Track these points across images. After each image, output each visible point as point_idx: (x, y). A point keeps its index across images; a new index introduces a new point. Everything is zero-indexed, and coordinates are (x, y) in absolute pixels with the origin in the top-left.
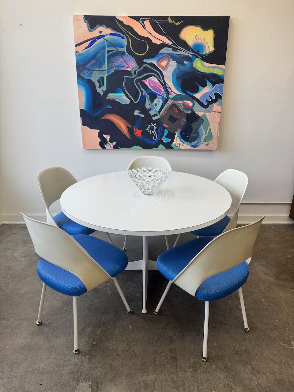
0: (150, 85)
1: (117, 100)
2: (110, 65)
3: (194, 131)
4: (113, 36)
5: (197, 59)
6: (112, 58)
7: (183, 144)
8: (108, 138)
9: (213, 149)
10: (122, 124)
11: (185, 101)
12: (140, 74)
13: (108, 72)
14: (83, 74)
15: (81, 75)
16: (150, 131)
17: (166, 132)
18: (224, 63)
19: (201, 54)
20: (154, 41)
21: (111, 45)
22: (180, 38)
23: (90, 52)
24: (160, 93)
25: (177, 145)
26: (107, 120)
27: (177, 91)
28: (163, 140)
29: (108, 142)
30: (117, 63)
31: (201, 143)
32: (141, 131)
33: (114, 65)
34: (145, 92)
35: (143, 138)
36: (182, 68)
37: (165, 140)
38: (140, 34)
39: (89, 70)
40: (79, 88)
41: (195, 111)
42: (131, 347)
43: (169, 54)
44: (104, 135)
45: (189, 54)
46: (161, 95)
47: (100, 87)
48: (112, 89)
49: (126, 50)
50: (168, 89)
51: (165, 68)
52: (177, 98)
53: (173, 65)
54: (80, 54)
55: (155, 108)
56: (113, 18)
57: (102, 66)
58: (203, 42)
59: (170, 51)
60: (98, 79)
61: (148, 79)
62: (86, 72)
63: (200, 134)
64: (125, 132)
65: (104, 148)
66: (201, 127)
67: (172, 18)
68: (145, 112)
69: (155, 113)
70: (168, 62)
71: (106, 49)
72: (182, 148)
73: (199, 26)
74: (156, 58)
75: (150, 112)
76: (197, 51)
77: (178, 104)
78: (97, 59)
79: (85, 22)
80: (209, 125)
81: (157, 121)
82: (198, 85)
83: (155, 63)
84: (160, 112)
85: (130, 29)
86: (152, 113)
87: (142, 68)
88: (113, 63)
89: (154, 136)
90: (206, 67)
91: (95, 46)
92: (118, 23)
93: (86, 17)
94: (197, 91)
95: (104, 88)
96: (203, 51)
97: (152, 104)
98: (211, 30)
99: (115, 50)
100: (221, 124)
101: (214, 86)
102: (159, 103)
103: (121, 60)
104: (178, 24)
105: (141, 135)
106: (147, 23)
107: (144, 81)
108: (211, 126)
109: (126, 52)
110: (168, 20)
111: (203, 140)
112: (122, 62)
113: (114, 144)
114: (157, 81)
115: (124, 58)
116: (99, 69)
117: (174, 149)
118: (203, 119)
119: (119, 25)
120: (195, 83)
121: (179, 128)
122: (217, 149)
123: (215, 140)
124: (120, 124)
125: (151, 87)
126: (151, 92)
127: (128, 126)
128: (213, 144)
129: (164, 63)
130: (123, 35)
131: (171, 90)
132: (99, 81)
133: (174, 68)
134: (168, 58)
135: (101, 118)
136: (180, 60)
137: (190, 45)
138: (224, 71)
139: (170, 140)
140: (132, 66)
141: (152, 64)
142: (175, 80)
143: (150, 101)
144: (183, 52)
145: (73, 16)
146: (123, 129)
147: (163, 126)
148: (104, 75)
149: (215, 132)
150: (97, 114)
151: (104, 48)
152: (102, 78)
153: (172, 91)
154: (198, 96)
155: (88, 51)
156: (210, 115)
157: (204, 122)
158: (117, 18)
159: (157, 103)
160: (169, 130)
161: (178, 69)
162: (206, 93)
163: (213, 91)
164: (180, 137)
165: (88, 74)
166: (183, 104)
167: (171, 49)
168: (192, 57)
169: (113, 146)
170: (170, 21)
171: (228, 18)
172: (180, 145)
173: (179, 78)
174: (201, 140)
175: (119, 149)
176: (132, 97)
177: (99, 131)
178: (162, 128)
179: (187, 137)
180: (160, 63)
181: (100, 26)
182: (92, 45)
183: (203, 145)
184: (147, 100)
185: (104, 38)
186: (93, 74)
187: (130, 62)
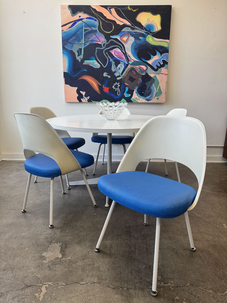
1: (91, 65)
2: (86, 40)
3: (148, 88)
4: (89, 19)
5: (149, 36)
6: (87, 35)
7: (140, 98)
8: (83, 93)
9: (162, 102)
10: (94, 83)
11: (140, 66)
12: (108, 46)
13: (84, 45)
14: (67, 47)
15: (65, 47)
16: (115, 88)
17: (127, 89)
18: (168, 38)
19: (152, 31)
20: (118, 22)
21: (87, 25)
22: (137, 20)
23: (73, 30)
24: (123, 60)
25: (135, 99)
26: (83, 80)
27: (135, 59)
28: (125, 95)
29: (84, 96)
30: (91, 38)
31: (153, 97)
32: (108, 88)
33: (89, 40)
34: (111, 59)
35: (110, 94)
36: (138, 42)
37: (127, 95)
38: (108, 18)
39: (71, 43)
40: (63, 57)
41: (148, 73)
43: (128, 32)
44: (81, 92)
45: (143, 32)
46: (123, 62)
47: (79, 55)
48: (87, 57)
49: (97, 29)
50: (128, 57)
51: (126, 42)
52: (135, 63)
53: (132, 39)
54: (65, 32)
55: (119, 71)
56: (89, 7)
57: (81, 41)
58: (153, 23)
59: (129, 30)
60: (78, 50)
61: (113, 50)
62: (69, 45)
63: (152, 90)
64: (96, 89)
65: (80, 101)
66: (153, 86)
67: (131, 6)
68: (112, 73)
69: (119, 75)
70: (128, 38)
71: (84, 29)
72: (139, 101)
73: (150, 12)
74: (119, 35)
76: (149, 30)
77: (135, 68)
78: (77, 36)
79: (69, 10)
80: (159, 84)
81: (120, 81)
82: (150, 54)
83: (119, 39)
84: (122, 74)
85: (101, 14)
86: (116, 74)
87: (109, 42)
88: (88, 38)
89: (118, 92)
90: (155, 41)
91: (75, 27)
92: (92, 10)
93: (70, 7)
94: (149, 58)
95: (82, 57)
96: (153, 30)
97: (117, 68)
98: (159, 15)
99: (90, 29)
100: (168, 83)
101: (162, 55)
102: (121, 68)
103: (94, 36)
104: (135, 11)
105: (108, 91)
106: (113, 10)
107: (111, 51)
110: (128, 8)
111: (154, 95)
112: (95, 38)
113: (88, 98)
114: (120, 51)
115: (96, 35)
116: (78, 43)
117: (132, 102)
118: (154, 80)
119: (93, 12)
120: (148, 52)
121: (136, 86)
122: (165, 102)
123: (163, 95)
124: (93, 83)
125: (116, 55)
126: (116, 59)
127: (98, 85)
128: (162, 99)
129: (125, 39)
130: (96, 19)
131: (130, 58)
132: (78, 51)
133: (133, 42)
134: (128, 34)
135: (79, 79)
136: (136, 36)
137: (143, 26)
138: (169, 44)
139: (130, 95)
140: (102, 40)
141: (116, 39)
142: (133, 50)
143: (115, 66)
144: (139, 31)
145: (61, 5)
146: (94, 86)
147: (124, 84)
148: (82, 47)
149: (163, 89)
150: (75, 76)
151: (82, 28)
152: (81, 49)
153: (131, 59)
154: (150, 62)
155: (70, 30)
156: (159, 76)
157: (155, 81)
158: (92, 7)
159: (120, 67)
160: (129, 88)
161: (135, 43)
162: (156, 60)
163: (161, 59)
164: (137, 93)
165: (70, 46)
166: (139, 68)
167: (130, 28)
168: (146, 34)
169: (87, 100)
170: (129, 9)
171: (170, 6)
172: (137, 99)
173: (136, 49)
174: (153, 95)
175: (92, 102)
176: (102, 63)
177: (77, 88)
178: (124, 86)
179: (143, 93)
180: (122, 38)
181: (79, 12)
182: (73, 26)
183: (154, 99)
184: (113, 65)
185: (82, 20)
186: (74, 46)
187: (101, 38)
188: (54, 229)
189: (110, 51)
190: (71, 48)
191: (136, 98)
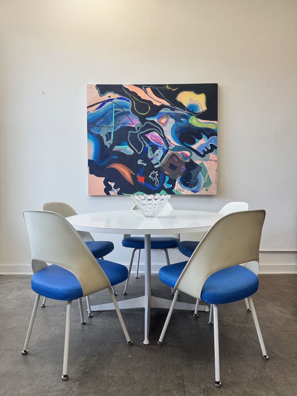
0: (151, 139)
1: (122, 151)
2: (117, 122)
3: (193, 178)
4: (120, 100)
5: (192, 117)
6: (118, 117)
7: (184, 189)
8: (112, 184)
9: (213, 194)
10: (126, 173)
11: (183, 151)
12: (143, 129)
13: (115, 129)
14: (93, 130)
15: (91, 130)
16: (153, 178)
17: (167, 179)
18: (216, 119)
19: (196, 112)
20: (155, 103)
21: (118, 106)
22: (177, 100)
23: (101, 111)
24: (161, 145)
25: (178, 191)
26: (113, 168)
27: (176, 143)
28: (164, 186)
29: (113, 188)
30: (122, 121)
31: (201, 188)
32: (144, 178)
34: (147, 144)
35: (146, 185)
36: (179, 124)
37: (167, 186)
38: (143, 98)
39: (98, 126)
40: (88, 142)
41: (193, 160)
42: (130, 374)
43: (168, 113)
44: (109, 183)
45: (185, 113)
46: (162, 147)
47: (107, 140)
48: (117, 142)
49: (130, 110)
50: (168, 141)
51: (165, 124)
52: (176, 149)
53: (172, 121)
54: (91, 114)
55: (157, 157)
56: (120, 86)
57: (110, 124)
58: (196, 103)
59: (169, 111)
60: (106, 134)
61: (150, 134)
62: (95, 128)
63: (200, 180)
64: (129, 179)
65: (108, 194)
66: (200, 174)
67: (169, 85)
68: (148, 161)
69: (157, 162)
70: (167, 120)
71: (114, 110)
72: (183, 193)
73: (193, 91)
74: (156, 117)
75: (152, 161)
76: (192, 110)
77: (177, 154)
78: (106, 118)
79: (97, 89)
80: (207, 172)
81: (158, 169)
82: (194, 137)
83: (156, 121)
84: (161, 161)
85: (135, 94)
86: (154, 162)
87: (145, 125)
88: (119, 121)
89: (156, 182)
90: (200, 122)
91: (104, 107)
93: (98, 86)
94: (194, 142)
95: (111, 141)
96: (197, 110)
97: (154, 154)
98: (203, 94)
99: (122, 110)
100: (218, 171)
101: (209, 138)
102: (160, 154)
103: (127, 118)
104: (174, 90)
105: (143, 181)
106: (149, 90)
107: (147, 135)
108: (209, 173)
109: (131, 112)
110: (166, 87)
111: (202, 186)
112: (127, 120)
113: (118, 191)
114: (158, 135)
115: (129, 117)
116: (107, 126)
117: (175, 194)
118: (201, 167)
119: (125, 91)
120: (192, 136)
121: (179, 175)
122: (217, 194)
123: (214, 185)
125: (153, 140)
126: (153, 144)
127: (131, 174)
128: (212, 190)
129: (163, 121)
130: (128, 99)
131: (171, 143)
132: (106, 136)
133: (173, 124)
134: (167, 116)
135: (107, 167)
136: (177, 118)
137: (185, 106)
138: (217, 126)
139: (171, 186)
140: (136, 123)
141: (153, 122)
142: (174, 134)
143: (152, 152)
144: (180, 112)
145: (87, 85)
146: (126, 176)
147: (164, 173)
148: (111, 131)
149: (213, 178)
150: (103, 164)
151: (112, 109)
152: (110, 133)
154: (195, 147)
155: (98, 111)
156: (207, 163)
157: (202, 169)
158: (124, 86)
159: (158, 153)
160: (170, 177)
161: (176, 125)
162: (202, 144)
163: (208, 143)
164: (180, 182)
165: (97, 130)
166: (182, 154)
167: (169, 109)
168: (188, 115)
169: (117, 192)
171: (216, 85)
172: (181, 190)
173: (177, 132)
174: (200, 186)
175: (123, 194)
176: (136, 149)
177: (104, 178)
178: (163, 175)
179: (187, 183)
180: (160, 120)
181: (109, 92)
182: (102, 107)
183: (202, 190)
184: (149, 151)
185: (112, 101)
186: (101, 130)
187: (134, 120)
188: (69, 382)
189: (145, 135)
190: (98, 131)
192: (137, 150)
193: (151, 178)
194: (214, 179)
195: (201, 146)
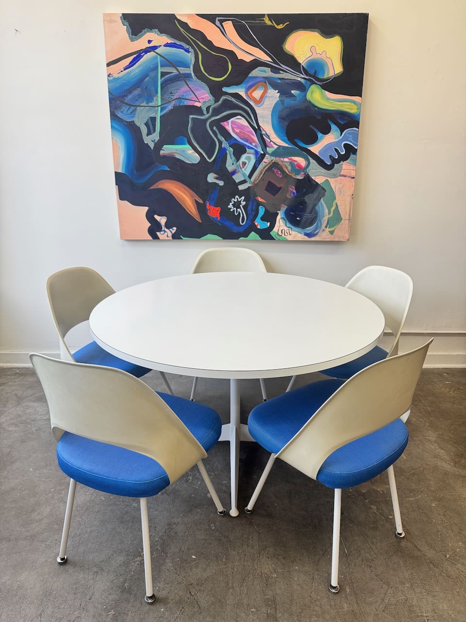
0: (234, 131)
1: (178, 156)
2: (166, 96)
3: (309, 209)
4: (171, 49)
5: (313, 87)
6: (169, 85)
7: (290, 231)
8: (162, 220)
9: (341, 240)
10: (186, 198)
11: (293, 158)
12: (216, 111)
13: (161, 111)
14: (120, 113)
15: (116, 114)
16: (235, 209)
17: (262, 211)
18: (359, 93)
19: (321, 77)
20: (241, 56)
21: (168, 63)
22: (285, 50)
23: (133, 73)
24: (251, 144)
25: (280, 234)
26: (161, 189)
27: (280, 141)
28: (256, 224)
29: (163, 227)
30: (177, 94)
31: (322, 230)
32: (219, 209)
33: (172, 97)
34: (226, 142)
35: (223, 222)
36: (288, 101)
37: (260, 224)
38: (216, 44)
40: (113, 137)
41: (310, 174)
42: (193, 594)
43: (266, 78)
44: (156, 217)
45: (300, 78)
46: (252, 148)
47: (149, 133)
48: (168, 138)
49: (192, 71)
50: (264, 137)
51: (259, 102)
52: (280, 152)
53: (273, 96)
54: (115, 78)
55: (243, 169)
56: (172, 17)
57: (153, 99)
58: (323, 56)
59: (268, 73)
60: (146, 121)
61: (230, 121)
62: (125, 108)
63: (320, 214)
64: (192, 212)
65: (155, 237)
66: (321, 204)
67: (271, 17)
68: (227, 176)
69: (243, 179)
70: (263, 92)
71: (160, 70)
72: (289, 238)
73: (317, 30)
74: (243, 85)
75: (234, 177)
76: (313, 74)
77: (281, 163)
78: (144, 87)
79: (124, 25)
80: (335, 198)
81: (246, 193)
82: (315, 130)
83: (243, 94)
84: (250, 176)
85: (201, 36)
86: (237, 178)
87: (220, 102)
88: (171, 93)
89: (241, 218)
90: (328, 99)
91: (140, 66)
92: (178, 26)
93: (126, 17)
94: (314, 140)
95: (156, 136)
96: (324, 73)
97: (238, 164)
98: (337, 37)
99: (175, 71)
100: (355, 196)
101: (343, 131)
102: (249, 162)
103: (185, 88)
104: (280, 27)
105: (218, 216)
106: (229, 26)
107: (224, 124)
108: (338, 200)
109: (193, 74)
110: (263, 20)
111: (324, 224)
112: (186, 92)
113: (173, 232)
114: (246, 124)
115: (190, 86)
116: (147, 104)
117: (274, 239)
118: (324, 189)
119: (182, 29)
120: (311, 126)
121: (283, 204)
122: (348, 240)
123: (345, 223)
124: (184, 198)
125: (236, 133)
126: (236, 142)
127: (196, 201)
128: (341, 231)
129: (257, 94)
130: (188, 47)
131: (270, 139)
132: (147, 124)
133: (275, 102)
134: (264, 84)
135: (151, 188)
136: (284, 88)
137: (301, 63)
138: (359, 106)
139: (269, 224)
140: (203, 98)
141: (237, 96)
142: (276, 122)
143: (234, 158)
144: (290, 75)
145: (104, 14)
146: (187, 205)
147: (256, 200)
148: (156, 114)
149: (344, 212)
150: (144, 181)
151: (156, 68)
152: (153, 119)
153: (271, 141)
154: (315, 149)
155: (128, 73)
156: (336, 181)
157: (326, 193)
158: (178, 17)
159: (246, 161)
160: (267, 207)
161: (282, 104)
162: (329, 144)
163: (340, 141)
164: (286, 219)
165: (129, 112)
166: (291, 163)
167: (270, 69)
168: (306, 83)
169: (171, 234)
170: (267, 21)
171: (365, 17)
172: (286, 232)
173: (283, 119)
174: (321, 224)
175: (182, 239)
176: (204, 151)
177: (147, 208)
178: (254, 204)
179: (298, 218)
180: (251, 93)
181: (148, 31)
182: (135, 64)
183: (324, 232)
184: (228, 156)
185: (155, 51)
186: (137, 111)
187: (200, 92)
189: (222, 124)
190: (130, 116)
191: (283, 231)
192: (206, 154)
193: (231, 210)
194: (346, 213)
195: (328, 146)
